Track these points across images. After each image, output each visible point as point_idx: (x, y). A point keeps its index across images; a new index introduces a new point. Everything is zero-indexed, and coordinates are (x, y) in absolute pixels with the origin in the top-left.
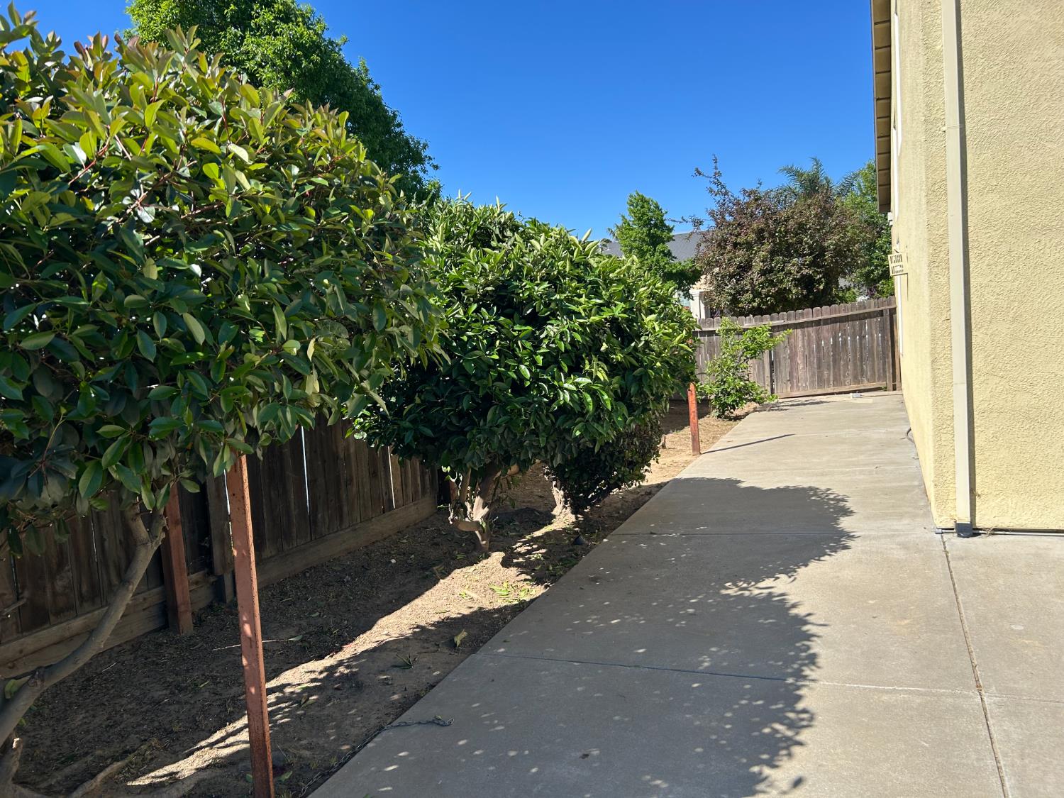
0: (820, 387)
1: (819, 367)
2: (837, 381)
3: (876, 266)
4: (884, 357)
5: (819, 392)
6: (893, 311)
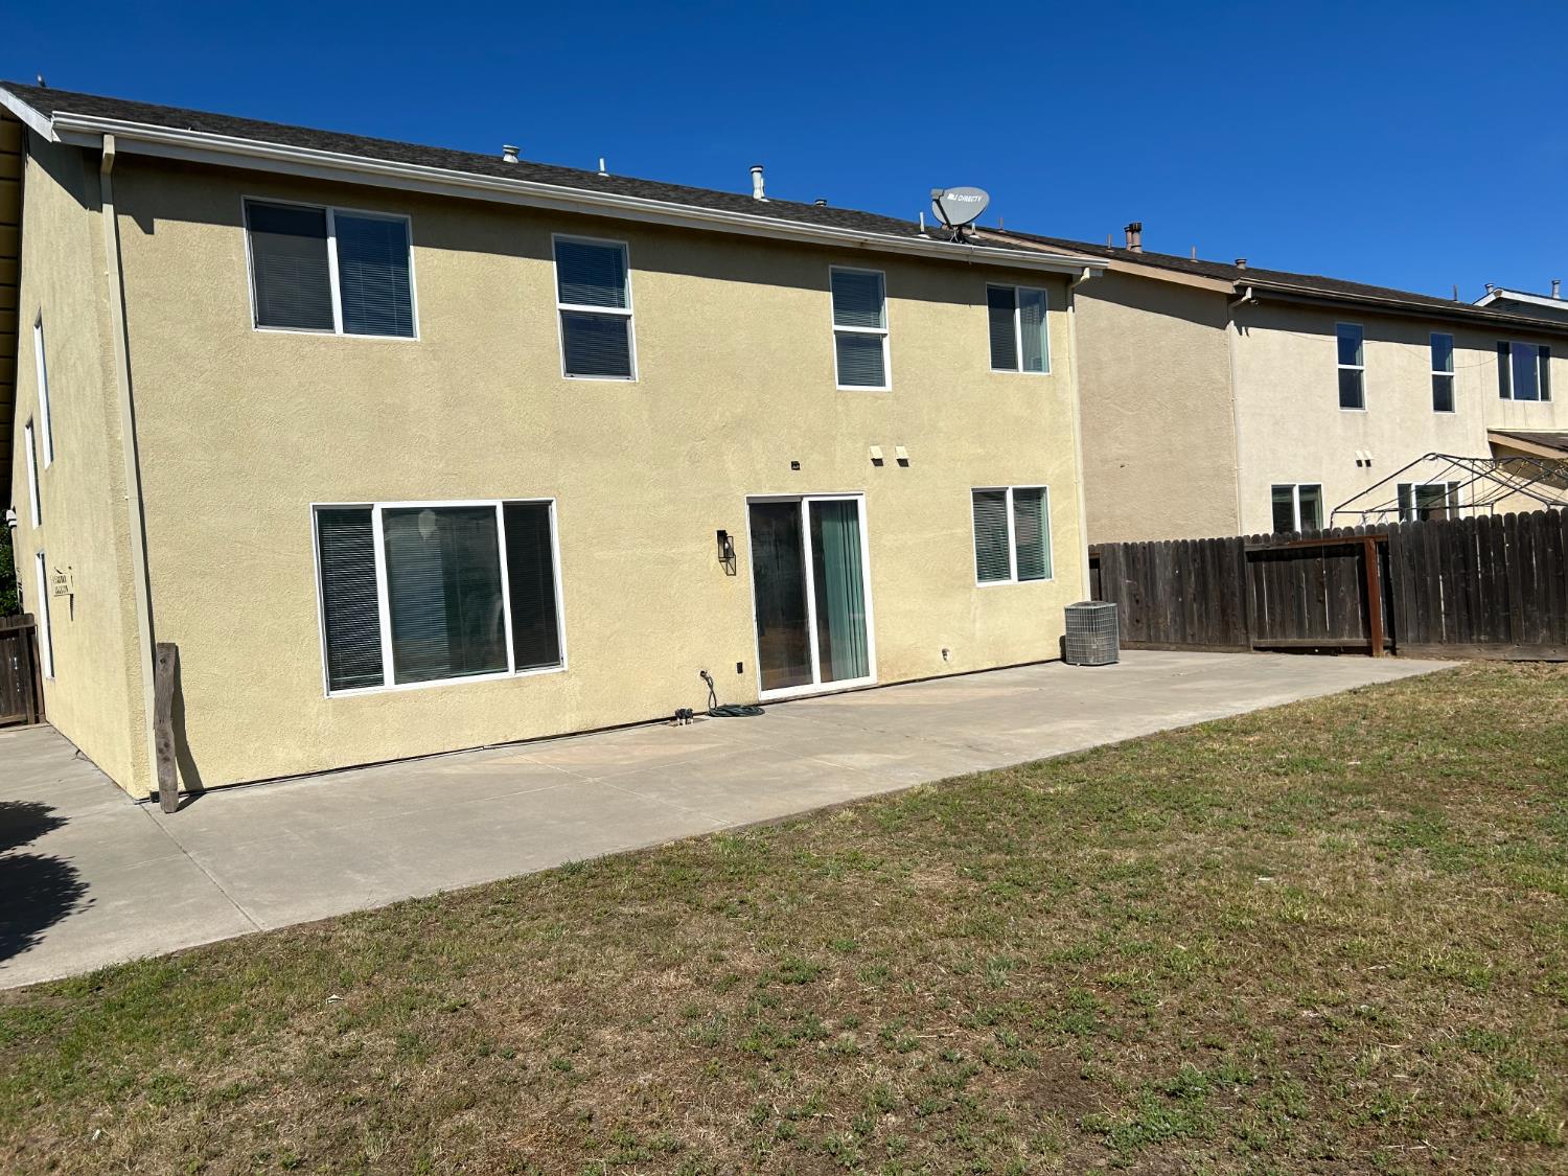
4: (24, 684)
6: (31, 631)
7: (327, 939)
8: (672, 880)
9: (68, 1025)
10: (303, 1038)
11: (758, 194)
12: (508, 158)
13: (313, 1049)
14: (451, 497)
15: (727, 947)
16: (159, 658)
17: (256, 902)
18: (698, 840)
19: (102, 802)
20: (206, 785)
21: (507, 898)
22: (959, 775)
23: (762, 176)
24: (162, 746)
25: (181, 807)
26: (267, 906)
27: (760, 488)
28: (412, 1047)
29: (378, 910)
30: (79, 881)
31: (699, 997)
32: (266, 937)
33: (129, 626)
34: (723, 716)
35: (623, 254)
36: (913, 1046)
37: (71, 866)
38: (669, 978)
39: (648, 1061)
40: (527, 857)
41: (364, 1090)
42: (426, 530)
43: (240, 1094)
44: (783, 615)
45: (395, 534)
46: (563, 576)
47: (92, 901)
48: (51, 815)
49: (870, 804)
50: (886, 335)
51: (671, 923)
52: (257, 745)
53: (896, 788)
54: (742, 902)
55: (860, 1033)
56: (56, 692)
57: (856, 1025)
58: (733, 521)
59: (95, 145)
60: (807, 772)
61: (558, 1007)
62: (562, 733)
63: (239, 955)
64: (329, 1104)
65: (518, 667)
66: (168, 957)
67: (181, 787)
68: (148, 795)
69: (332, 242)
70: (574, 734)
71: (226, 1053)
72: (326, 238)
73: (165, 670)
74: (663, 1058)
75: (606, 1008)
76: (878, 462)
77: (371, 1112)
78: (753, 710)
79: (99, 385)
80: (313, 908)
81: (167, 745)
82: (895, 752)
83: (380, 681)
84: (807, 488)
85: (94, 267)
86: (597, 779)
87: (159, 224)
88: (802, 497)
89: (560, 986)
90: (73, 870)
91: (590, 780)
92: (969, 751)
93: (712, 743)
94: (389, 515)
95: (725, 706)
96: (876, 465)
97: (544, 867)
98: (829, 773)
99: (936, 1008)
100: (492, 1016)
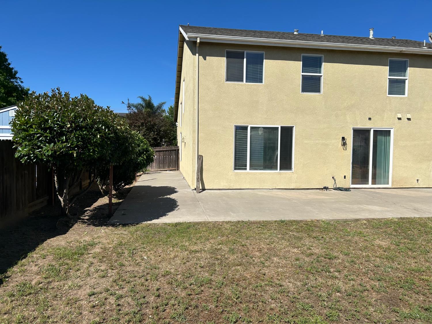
0: (159, 169)
1: (159, 163)
2: (164, 168)
3: (172, 136)
4: (176, 162)
5: (159, 170)
6: (178, 150)
7: (221, 225)
8: (306, 229)
9: (169, 232)
10: (211, 244)
11: (371, 37)
12: (295, 33)
13: (212, 247)
14: (268, 124)
15: (313, 247)
16: (199, 158)
17: (210, 215)
18: (317, 221)
19: (185, 189)
20: (206, 188)
21: (264, 225)
22: (407, 217)
23: (373, 31)
24: (198, 178)
25: (200, 192)
26: (212, 216)
27: (357, 125)
28: (232, 251)
29: (234, 222)
30: (178, 204)
31: (301, 256)
32: (209, 222)
33: (194, 151)
34: (337, 190)
35: (322, 58)
36: (353, 280)
37: (177, 201)
38: (295, 250)
39: (283, 267)
40: (272, 217)
41: (219, 257)
42: (260, 132)
43: (196, 252)
44: (361, 163)
45: (253, 133)
46: (295, 147)
47: (179, 208)
48: (176, 190)
49: (373, 220)
50: (407, 79)
51: (301, 239)
52: (217, 180)
53: (383, 217)
54: (322, 237)
55: (340, 274)
56: (182, 164)
57: (339, 272)
58: (347, 134)
59: (195, 40)
60: (357, 209)
61: (266, 250)
62: (290, 188)
63: (203, 225)
64: (212, 258)
65: (280, 169)
66: (190, 223)
67: (201, 188)
68: (194, 189)
69: (245, 60)
70: (294, 189)
71: (196, 243)
72: (244, 59)
73: (200, 161)
74: (286, 267)
75: (277, 253)
76: (400, 119)
77: (219, 261)
78: (347, 190)
79: (192, 96)
80: (221, 219)
81: (199, 178)
82: (388, 207)
83: (246, 169)
84: (373, 126)
85: (193, 68)
86: (296, 201)
87: (207, 58)
88: (371, 128)
89: (268, 246)
90: (177, 202)
91: (294, 201)
92: (414, 211)
93: (331, 197)
94: (252, 128)
95: (339, 187)
96: (399, 120)
97: (275, 220)
98: (364, 210)
99: (364, 273)
100: (251, 248)
